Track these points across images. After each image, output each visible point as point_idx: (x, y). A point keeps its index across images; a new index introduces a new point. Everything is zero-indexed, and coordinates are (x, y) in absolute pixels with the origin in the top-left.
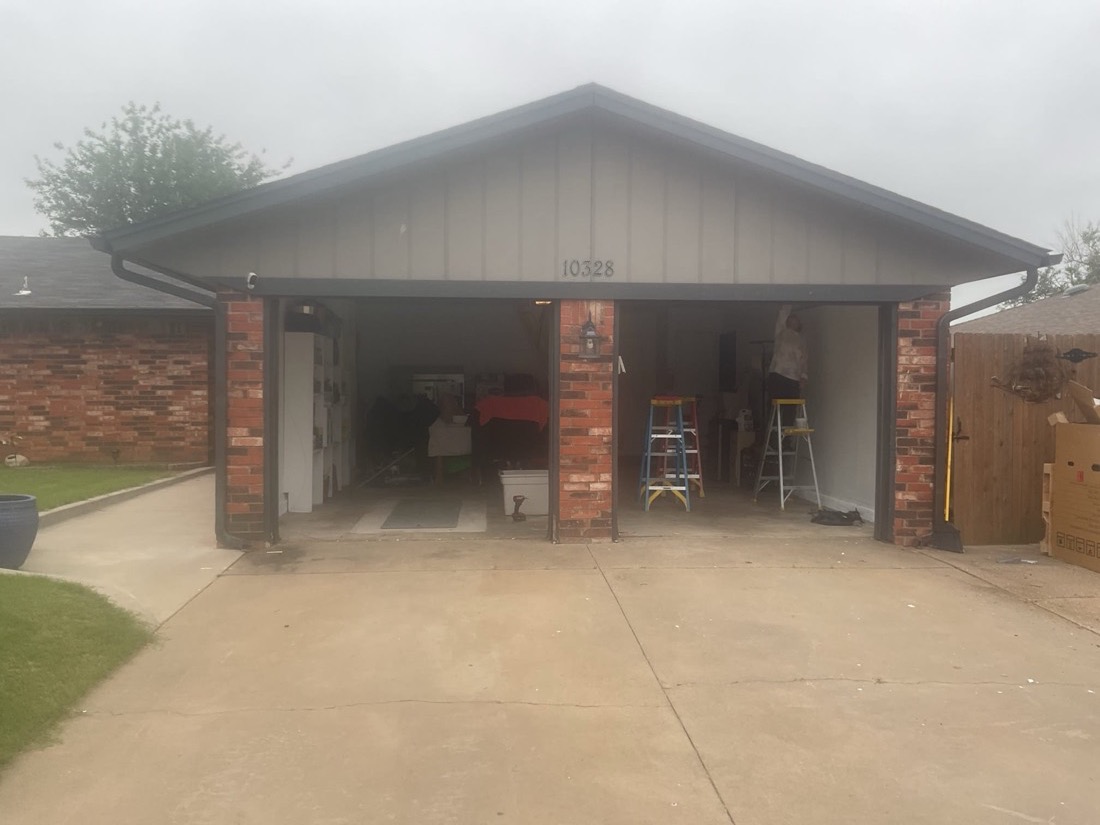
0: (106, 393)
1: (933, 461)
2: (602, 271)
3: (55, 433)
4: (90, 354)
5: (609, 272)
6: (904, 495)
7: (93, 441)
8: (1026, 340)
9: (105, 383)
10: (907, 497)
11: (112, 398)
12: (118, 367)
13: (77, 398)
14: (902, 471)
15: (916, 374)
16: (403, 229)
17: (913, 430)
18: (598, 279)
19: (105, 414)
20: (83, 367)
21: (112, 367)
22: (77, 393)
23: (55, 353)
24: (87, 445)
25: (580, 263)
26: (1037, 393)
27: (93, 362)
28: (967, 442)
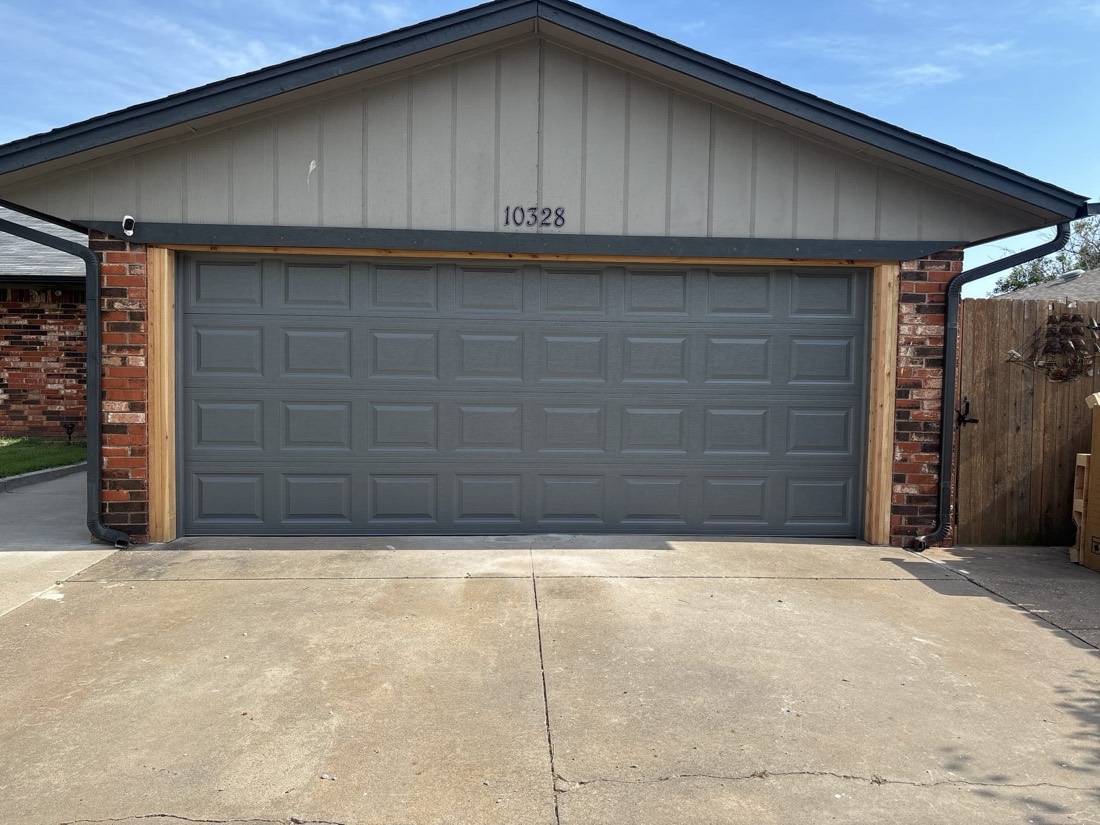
0: (67, 365)
1: (938, 448)
2: (552, 219)
3: (14, 407)
4: (50, 324)
5: (559, 222)
6: (903, 487)
7: (52, 416)
8: (1050, 308)
9: (67, 355)
10: (906, 490)
11: (74, 371)
12: (80, 339)
13: (36, 370)
14: (902, 460)
15: (920, 346)
16: (312, 166)
17: (916, 412)
18: (545, 230)
19: (66, 388)
20: (43, 338)
21: (74, 339)
22: (37, 365)
23: (13, 323)
24: (48, 419)
25: (525, 210)
26: (1064, 370)
27: (54, 333)
28: (976, 427)
